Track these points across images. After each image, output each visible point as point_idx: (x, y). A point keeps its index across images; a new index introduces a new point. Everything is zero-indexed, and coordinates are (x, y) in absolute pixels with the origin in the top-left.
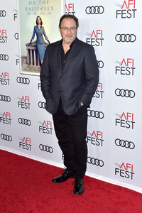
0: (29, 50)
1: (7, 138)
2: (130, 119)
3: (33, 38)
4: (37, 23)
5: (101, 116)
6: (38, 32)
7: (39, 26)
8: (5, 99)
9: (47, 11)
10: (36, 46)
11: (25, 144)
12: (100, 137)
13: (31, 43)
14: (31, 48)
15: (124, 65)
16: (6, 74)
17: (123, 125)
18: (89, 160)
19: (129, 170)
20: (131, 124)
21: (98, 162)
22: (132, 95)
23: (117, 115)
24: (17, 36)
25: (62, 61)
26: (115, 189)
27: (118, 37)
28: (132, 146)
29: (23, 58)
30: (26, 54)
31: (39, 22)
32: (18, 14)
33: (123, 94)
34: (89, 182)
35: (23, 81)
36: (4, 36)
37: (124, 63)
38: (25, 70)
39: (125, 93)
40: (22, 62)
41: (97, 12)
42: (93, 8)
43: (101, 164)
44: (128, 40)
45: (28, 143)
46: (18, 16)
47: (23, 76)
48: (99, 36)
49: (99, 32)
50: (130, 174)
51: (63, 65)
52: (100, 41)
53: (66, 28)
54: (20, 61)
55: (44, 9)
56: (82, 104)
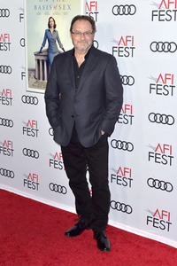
0: (38, 61)
1: (8, 174)
2: (167, 153)
3: (44, 45)
4: (49, 26)
5: (130, 148)
6: (50, 37)
7: (52, 30)
8: (7, 123)
9: (62, 11)
10: (48, 56)
11: (30, 182)
12: (127, 175)
13: (40, 52)
14: (41, 58)
15: (160, 82)
16: (8, 91)
17: (158, 160)
18: (113, 204)
19: (165, 219)
20: (168, 159)
21: (124, 208)
22: (171, 121)
23: (151, 147)
24: (23, 42)
25: (76, 77)
26: (146, 243)
27: (154, 46)
28: (169, 188)
29: (31, 70)
30: (34, 65)
31: (52, 25)
32: (25, 14)
33: (158, 120)
34: (113, 233)
35: (30, 100)
36: (7, 42)
37: (160, 80)
38: (33, 86)
39: (161, 119)
40: (29, 76)
41: (126, 12)
42: (121, 8)
43: (129, 211)
44: (166, 50)
45: (35, 180)
46: (25, 16)
47: (30, 94)
48: (129, 44)
49: (129, 38)
50: (166, 225)
51: (77, 82)
52: (130, 51)
53: (79, 33)
54: (27, 74)
55: (58, 7)
56: (103, 133)
